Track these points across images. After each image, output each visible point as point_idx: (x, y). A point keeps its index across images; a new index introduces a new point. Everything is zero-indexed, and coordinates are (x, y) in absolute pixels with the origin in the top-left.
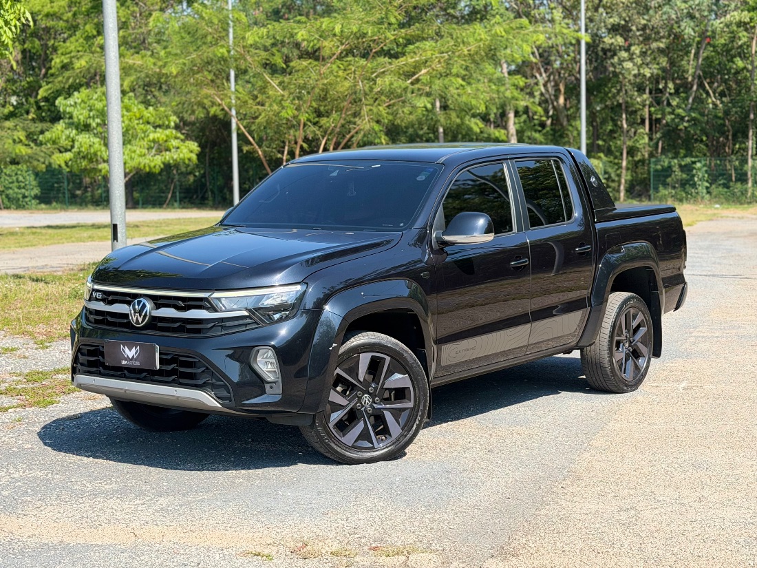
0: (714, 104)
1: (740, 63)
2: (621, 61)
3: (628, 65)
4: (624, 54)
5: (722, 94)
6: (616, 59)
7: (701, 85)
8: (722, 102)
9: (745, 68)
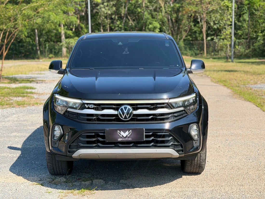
0: (131, 23)
1: (139, 10)
2: (101, 8)
3: (103, 9)
4: (102, 6)
5: (134, 20)
6: (99, 7)
7: (127, 17)
8: (134, 23)
9: (141, 12)
